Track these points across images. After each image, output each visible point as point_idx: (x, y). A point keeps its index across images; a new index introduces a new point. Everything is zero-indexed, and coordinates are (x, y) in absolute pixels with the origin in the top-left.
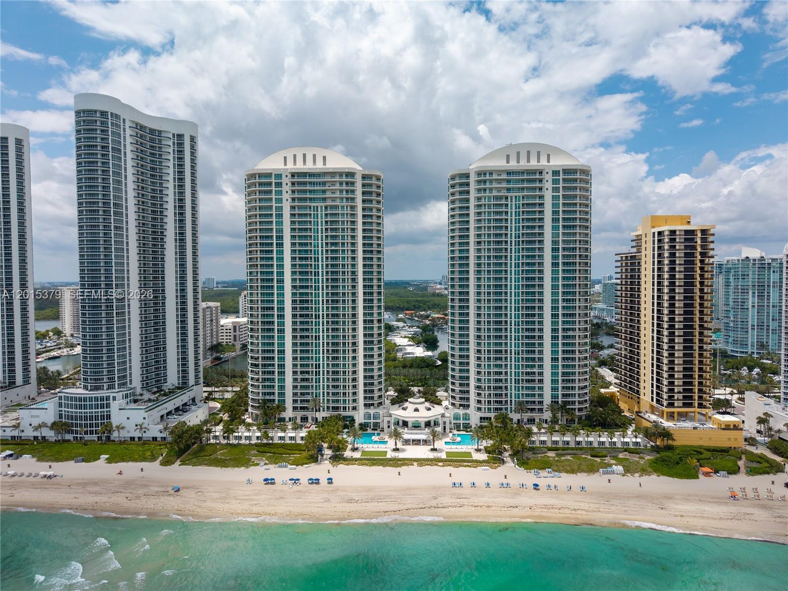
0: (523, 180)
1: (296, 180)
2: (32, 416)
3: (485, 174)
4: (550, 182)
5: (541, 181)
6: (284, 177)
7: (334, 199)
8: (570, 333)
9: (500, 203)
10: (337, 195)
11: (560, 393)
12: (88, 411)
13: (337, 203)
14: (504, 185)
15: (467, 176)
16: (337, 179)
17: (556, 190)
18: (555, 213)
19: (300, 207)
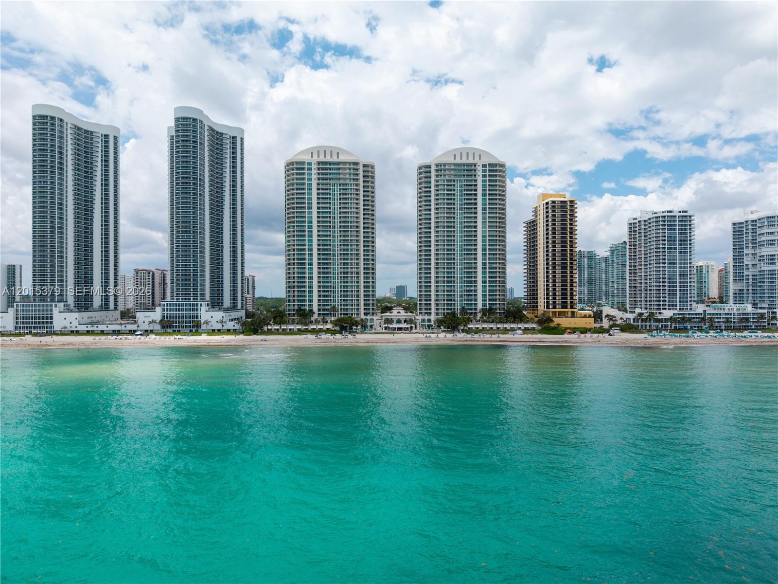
0: (464, 170)
1: (320, 166)
2: (145, 317)
3: (441, 166)
4: (481, 171)
5: (475, 170)
6: (313, 164)
7: (345, 179)
8: (494, 266)
9: (450, 184)
10: (348, 176)
11: (487, 298)
12: (184, 312)
13: (348, 182)
14: (453, 173)
15: (430, 167)
16: (347, 166)
17: (484, 176)
18: (484, 190)
19: (323, 184)
